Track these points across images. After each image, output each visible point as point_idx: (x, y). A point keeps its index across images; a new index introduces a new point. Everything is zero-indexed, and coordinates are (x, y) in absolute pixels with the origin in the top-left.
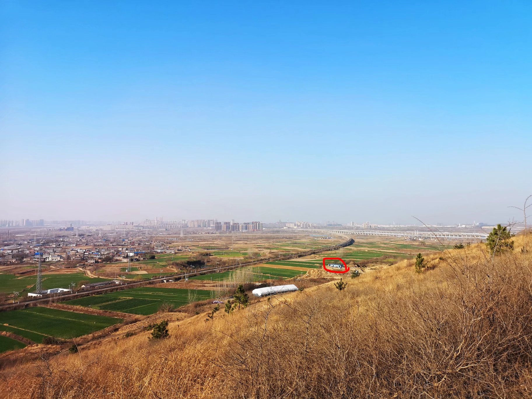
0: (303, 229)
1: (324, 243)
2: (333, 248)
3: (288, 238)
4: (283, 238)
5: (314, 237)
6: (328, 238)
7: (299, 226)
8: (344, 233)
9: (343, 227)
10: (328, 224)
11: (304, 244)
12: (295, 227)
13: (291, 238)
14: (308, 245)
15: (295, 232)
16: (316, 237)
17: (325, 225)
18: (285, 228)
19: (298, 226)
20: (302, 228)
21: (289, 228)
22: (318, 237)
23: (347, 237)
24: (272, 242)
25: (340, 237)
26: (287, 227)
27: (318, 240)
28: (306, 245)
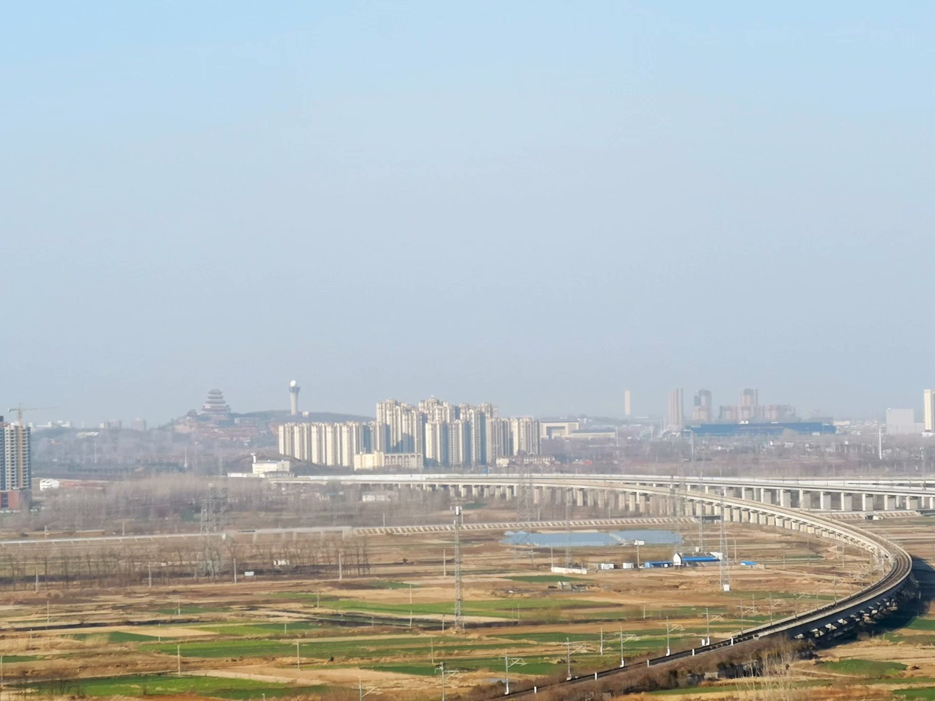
0: (439, 478)
1: (636, 615)
2: (715, 658)
3: (277, 573)
4: (226, 574)
5: (545, 552)
6: (677, 560)
7: (406, 445)
8: (844, 502)
9: (841, 451)
10: (697, 416)
11: (434, 626)
12: (370, 460)
13: (314, 571)
14: (474, 635)
15: (363, 508)
16: (559, 552)
17: (671, 429)
18: (260, 469)
19: (398, 449)
20: (429, 465)
21: (302, 467)
22: (579, 557)
23: (870, 545)
24: (113, 615)
25: (801, 544)
26: (286, 465)
27: (578, 585)
28: (452, 632)
